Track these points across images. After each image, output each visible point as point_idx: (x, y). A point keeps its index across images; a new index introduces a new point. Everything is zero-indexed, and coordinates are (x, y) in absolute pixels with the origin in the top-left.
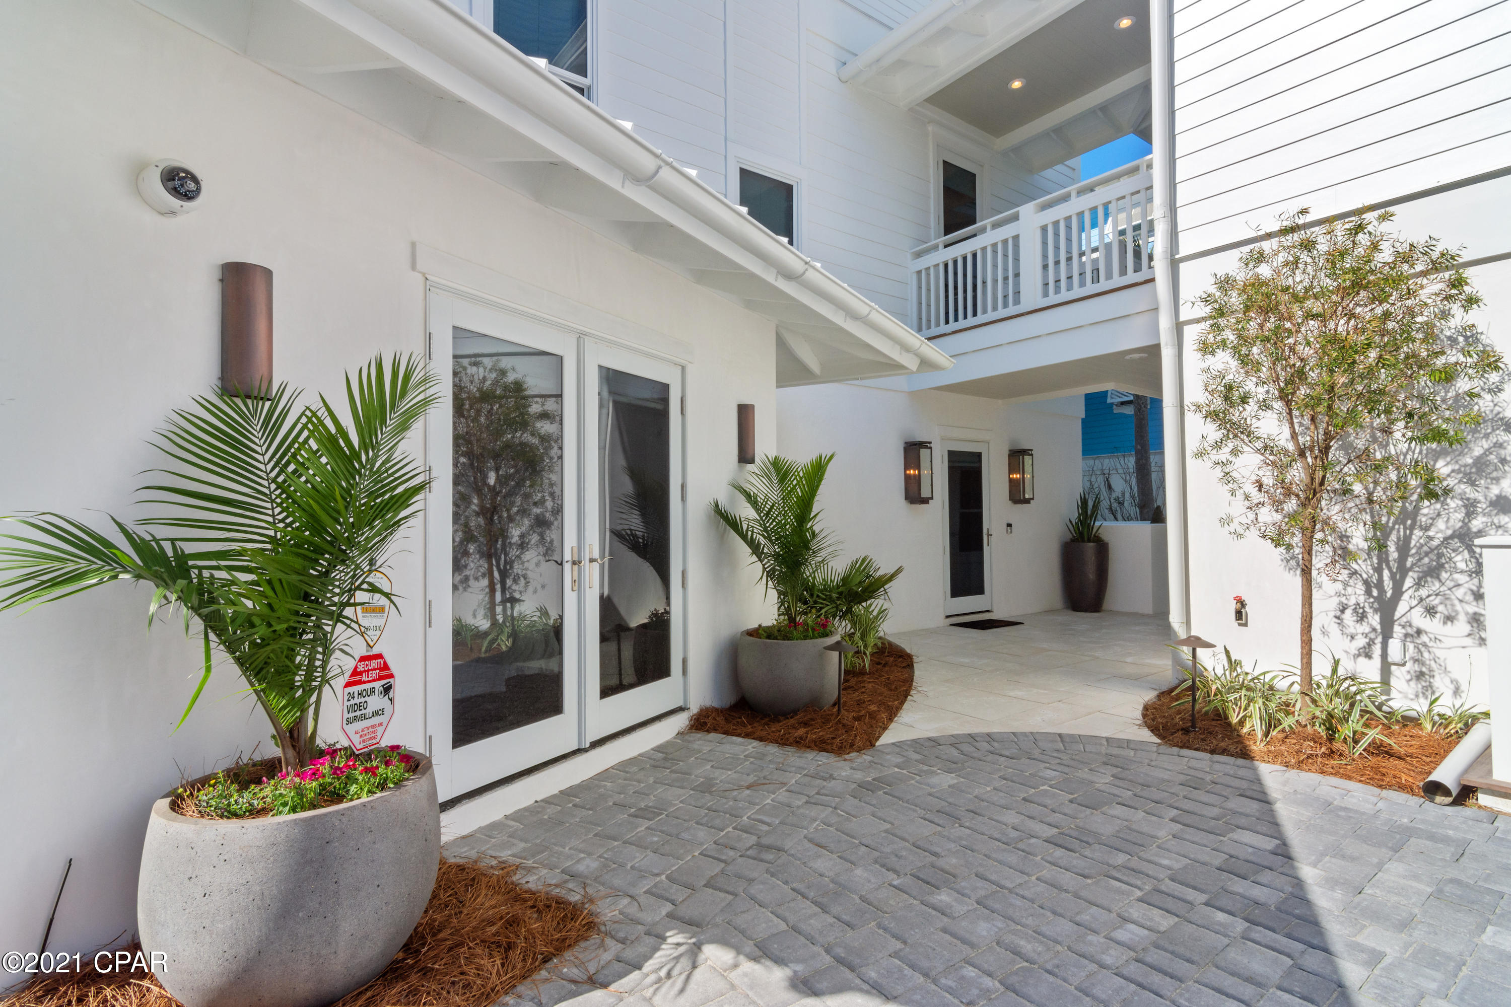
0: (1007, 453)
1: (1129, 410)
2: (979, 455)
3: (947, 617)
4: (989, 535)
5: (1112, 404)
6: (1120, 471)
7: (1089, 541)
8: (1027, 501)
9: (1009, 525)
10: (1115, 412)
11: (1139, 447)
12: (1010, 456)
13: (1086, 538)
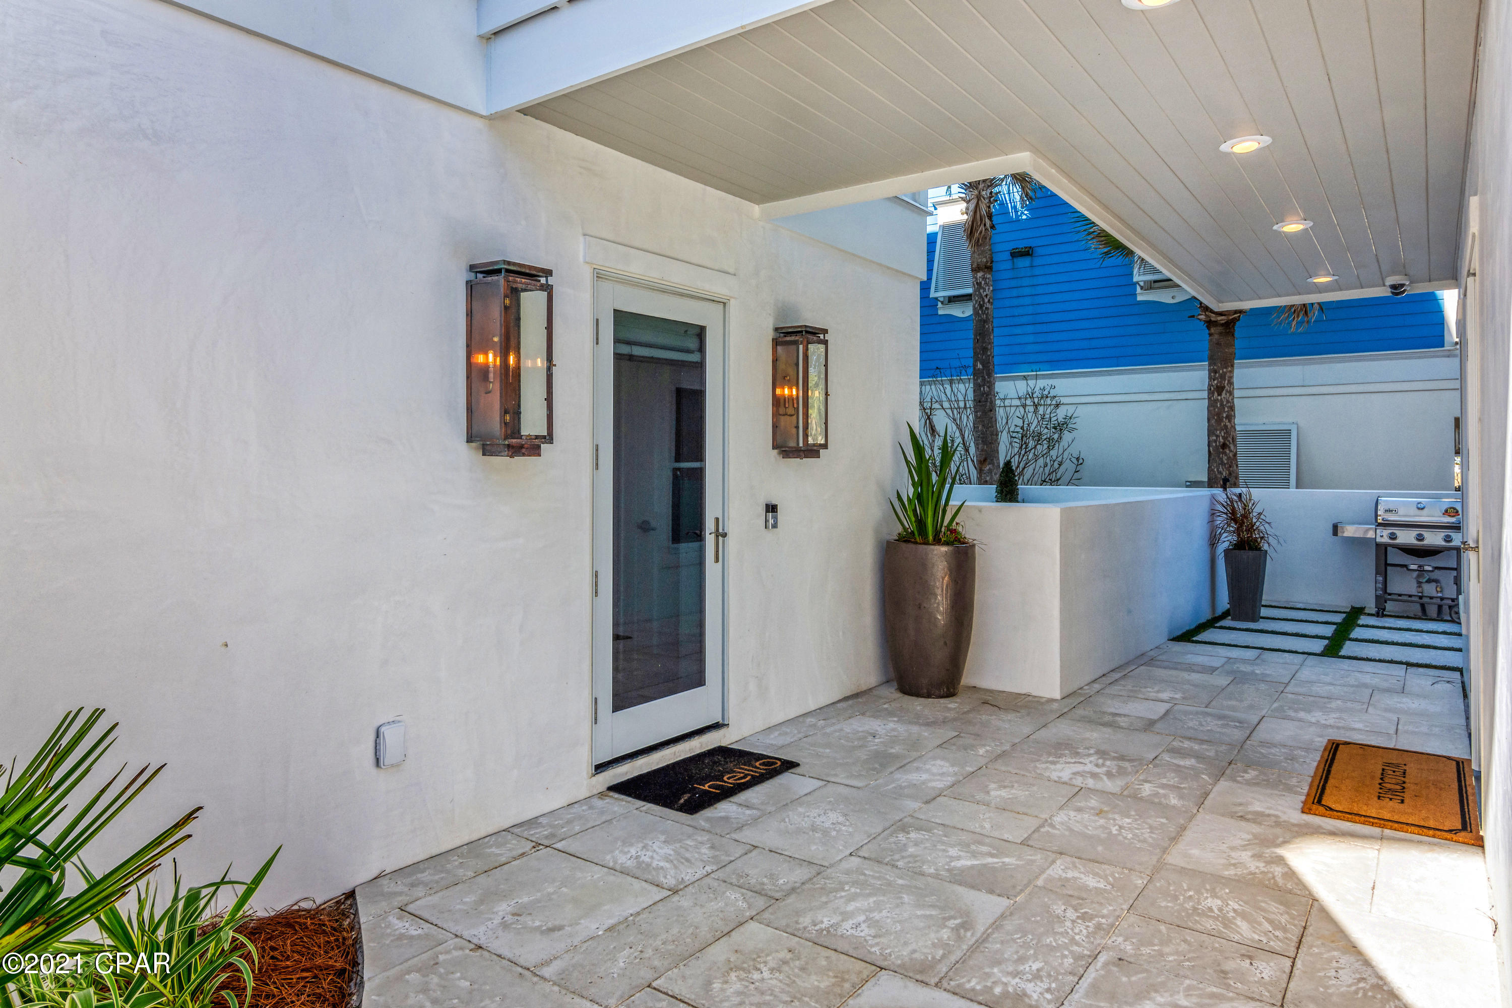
0: (770, 334)
1: (964, 311)
2: (700, 333)
3: (600, 768)
4: (720, 535)
5: (936, 299)
6: (946, 405)
7: (937, 541)
8: (812, 452)
9: (772, 508)
10: (940, 312)
11: (980, 366)
12: (776, 343)
13: (931, 538)
